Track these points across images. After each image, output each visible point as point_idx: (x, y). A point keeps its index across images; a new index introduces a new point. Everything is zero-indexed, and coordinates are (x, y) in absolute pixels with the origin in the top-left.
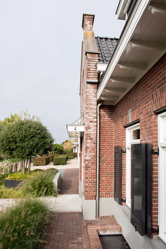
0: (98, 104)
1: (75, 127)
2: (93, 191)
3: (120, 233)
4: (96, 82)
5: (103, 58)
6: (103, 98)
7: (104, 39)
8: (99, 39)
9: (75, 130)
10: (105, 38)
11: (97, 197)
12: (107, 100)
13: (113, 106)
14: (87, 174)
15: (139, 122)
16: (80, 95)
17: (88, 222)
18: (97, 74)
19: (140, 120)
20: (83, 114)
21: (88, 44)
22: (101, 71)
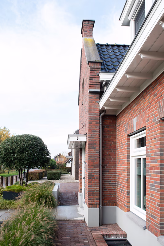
0: (100, 114)
1: (78, 137)
2: (97, 199)
3: (125, 238)
4: (99, 92)
5: (105, 67)
6: (106, 108)
7: (105, 47)
8: (99, 46)
9: (78, 139)
10: (105, 45)
11: (101, 205)
12: (110, 109)
13: (116, 115)
14: (91, 182)
15: (145, 129)
16: (78, 105)
17: (92, 228)
18: (100, 84)
19: (146, 127)
20: (84, 124)
21: (89, 52)
22: (104, 80)
